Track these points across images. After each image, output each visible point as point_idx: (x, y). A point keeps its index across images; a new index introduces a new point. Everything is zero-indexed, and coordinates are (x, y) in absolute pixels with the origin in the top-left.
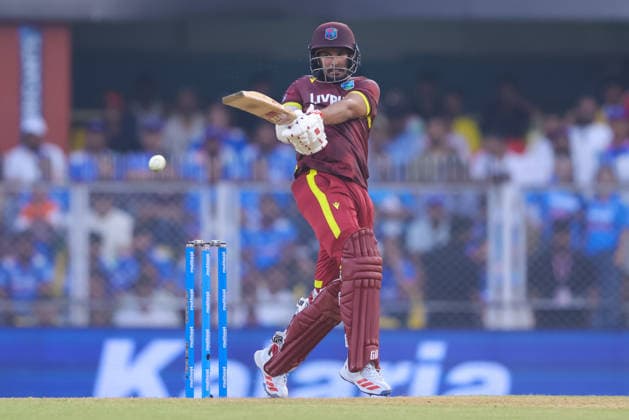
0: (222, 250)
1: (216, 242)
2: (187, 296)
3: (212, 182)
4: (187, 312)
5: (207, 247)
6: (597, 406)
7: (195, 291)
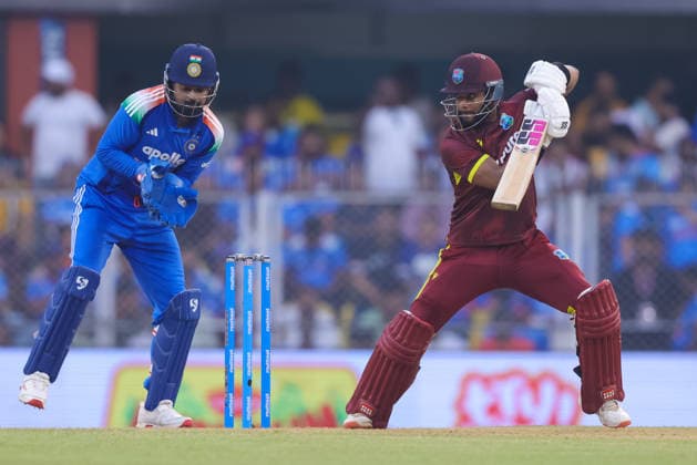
0: (265, 265)
1: (259, 256)
2: (226, 315)
3: (253, 190)
4: (227, 334)
5: (249, 262)
6: (679, 438)
7: (235, 310)
